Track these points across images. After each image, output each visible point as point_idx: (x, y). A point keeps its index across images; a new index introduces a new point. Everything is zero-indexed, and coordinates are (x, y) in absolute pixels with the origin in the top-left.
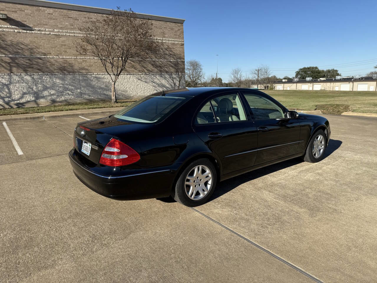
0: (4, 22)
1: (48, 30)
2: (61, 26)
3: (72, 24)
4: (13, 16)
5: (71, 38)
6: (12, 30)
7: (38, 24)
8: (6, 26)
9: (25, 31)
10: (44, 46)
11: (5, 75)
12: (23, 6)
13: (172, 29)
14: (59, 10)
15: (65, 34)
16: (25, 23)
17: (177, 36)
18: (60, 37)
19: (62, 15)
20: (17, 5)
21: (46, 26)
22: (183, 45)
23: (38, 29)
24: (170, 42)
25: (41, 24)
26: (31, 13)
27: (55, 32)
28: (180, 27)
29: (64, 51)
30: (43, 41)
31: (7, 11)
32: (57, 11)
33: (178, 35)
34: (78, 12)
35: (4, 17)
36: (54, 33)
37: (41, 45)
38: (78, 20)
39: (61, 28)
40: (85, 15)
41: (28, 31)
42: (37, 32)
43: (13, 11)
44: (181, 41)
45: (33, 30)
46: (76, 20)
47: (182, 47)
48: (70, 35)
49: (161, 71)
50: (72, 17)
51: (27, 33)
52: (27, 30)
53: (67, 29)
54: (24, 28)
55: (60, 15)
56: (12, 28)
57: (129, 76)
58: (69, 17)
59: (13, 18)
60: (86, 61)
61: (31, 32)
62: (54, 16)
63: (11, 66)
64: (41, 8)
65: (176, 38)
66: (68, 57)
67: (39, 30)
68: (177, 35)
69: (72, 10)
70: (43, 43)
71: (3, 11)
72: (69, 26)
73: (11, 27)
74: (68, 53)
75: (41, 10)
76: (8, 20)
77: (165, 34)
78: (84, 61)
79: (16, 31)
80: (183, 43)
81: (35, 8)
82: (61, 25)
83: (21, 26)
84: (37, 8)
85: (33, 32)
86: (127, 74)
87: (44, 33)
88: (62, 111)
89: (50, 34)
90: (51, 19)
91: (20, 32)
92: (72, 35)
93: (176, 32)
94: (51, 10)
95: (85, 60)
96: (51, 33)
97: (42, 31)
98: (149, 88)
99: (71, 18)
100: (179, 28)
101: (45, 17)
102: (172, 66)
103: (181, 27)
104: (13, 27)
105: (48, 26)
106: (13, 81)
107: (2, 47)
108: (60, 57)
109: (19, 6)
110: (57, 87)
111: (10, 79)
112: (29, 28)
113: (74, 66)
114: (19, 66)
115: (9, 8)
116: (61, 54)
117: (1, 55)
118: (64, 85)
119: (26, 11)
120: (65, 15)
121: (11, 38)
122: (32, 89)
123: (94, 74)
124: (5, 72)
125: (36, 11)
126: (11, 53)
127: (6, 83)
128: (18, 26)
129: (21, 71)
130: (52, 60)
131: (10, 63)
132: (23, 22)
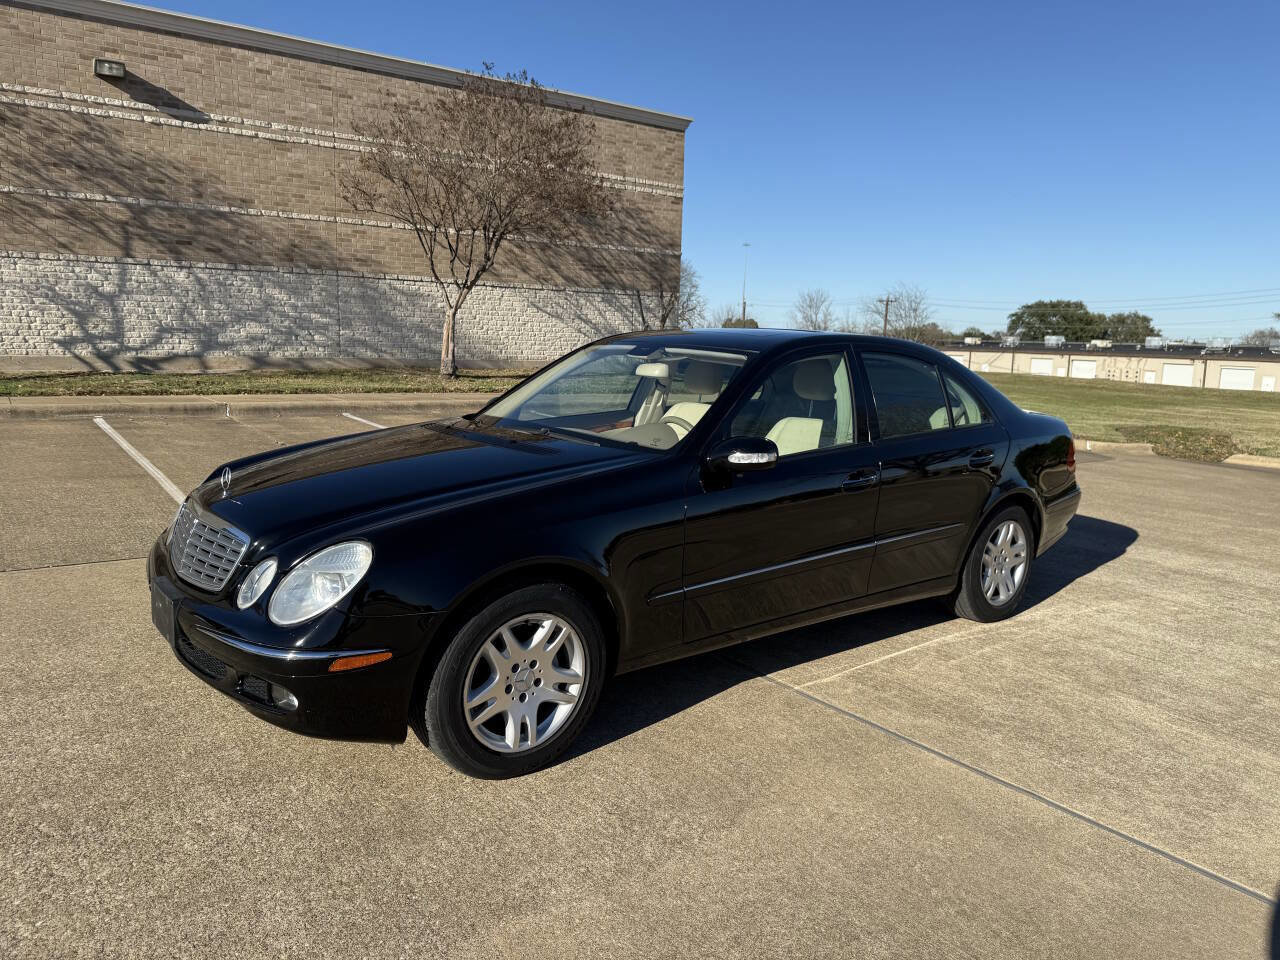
0: (113, 87)
1: (250, 122)
2: (294, 114)
3: (330, 109)
4: (143, 70)
5: (321, 155)
6: (134, 117)
7: (223, 102)
8: (117, 102)
9: (178, 123)
10: (235, 175)
11: (97, 261)
12: (180, 41)
13: (649, 148)
14: (293, 61)
15: (303, 140)
16: (180, 96)
17: (663, 173)
18: (289, 150)
19: (303, 79)
20: (160, 37)
21: (245, 111)
22: (678, 201)
23: (220, 119)
24: (638, 189)
25: (229, 104)
26: (201, 66)
27: (274, 132)
28: (673, 142)
29: (295, 196)
30: (232, 157)
31: (126, 52)
32: (285, 65)
33: (666, 169)
34: (353, 71)
35: (115, 73)
36: (268, 136)
37: (224, 173)
38: (351, 97)
39: (294, 120)
40: (373, 81)
41: (186, 124)
42: (214, 128)
43: (144, 56)
44: (673, 190)
45: (206, 122)
46: (344, 96)
47: (676, 207)
48: (322, 143)
49: (607, 285)
50: (331, 85)
51: (182, 127)
52: (184, 119)
53: (312, 124)
54: (174, 111)
55: (295, 78)
56: (138, 109)
57: (497, 292)
58: (322, 87)
59: (144, 77)
60: (364, 232)
61: (196, 126)
62: (273, 79)
63: (128, 237)
64: (234, 50)
65: (659, 176)
66: (307, 217)
67: (222, 123)
68: (661, 169)
69: (334, 64)
70: (231, 164)
71: (115, 51)
72: (319, 116)
73: (132, 105)
74: (307, 202)
75: (233, 55)
76: (125, 81)
77: (624, 162)
78: (356, 232)
79: (148, 119)
80: (679, 195)
81: (216, 49)
82: (295, 109)
83: (165, 105)
84: (222, 48)
85: (202, 126)
86: (493, 286)
87: (236, 131)
88: (280, 392)
89: (256, 136)
90: (264, 88)
91: (160, 125)
92: (327, 144)
93: (659, 157)
94: (267, 61)
95: (362, 228)
96: (261, 134)
97: (232, 124)
98: (559, 335)
99: (330, 89)
100: (671, 146)
101: (245, 79)
102: (644, 269)
103: (676, 142)
104: (140, 105)
105: (252, 111)
106: (136, 285)
107: (105, 171)
108: (280, 213)
109: (166, 40)
110: (274, 312)
111: (123, 276)
112: (190, 114)
113: (323, 245)
114: (154, 235)
115: (133, 43)
116: (286, 205)
117: (99, 197)
118: (295, 307)
119: (185, 57)
120: (309, 80)
121: (128, 143)
122: (191, 314)
123: (385, 279)
124: (108, 254)
125: (218, 59)
126: (132, 192)
127: (108, 288)
128: (156, 105)
129: (162, 252)
130: (257, 221)
131: (127, 223)
132: (172, 93)
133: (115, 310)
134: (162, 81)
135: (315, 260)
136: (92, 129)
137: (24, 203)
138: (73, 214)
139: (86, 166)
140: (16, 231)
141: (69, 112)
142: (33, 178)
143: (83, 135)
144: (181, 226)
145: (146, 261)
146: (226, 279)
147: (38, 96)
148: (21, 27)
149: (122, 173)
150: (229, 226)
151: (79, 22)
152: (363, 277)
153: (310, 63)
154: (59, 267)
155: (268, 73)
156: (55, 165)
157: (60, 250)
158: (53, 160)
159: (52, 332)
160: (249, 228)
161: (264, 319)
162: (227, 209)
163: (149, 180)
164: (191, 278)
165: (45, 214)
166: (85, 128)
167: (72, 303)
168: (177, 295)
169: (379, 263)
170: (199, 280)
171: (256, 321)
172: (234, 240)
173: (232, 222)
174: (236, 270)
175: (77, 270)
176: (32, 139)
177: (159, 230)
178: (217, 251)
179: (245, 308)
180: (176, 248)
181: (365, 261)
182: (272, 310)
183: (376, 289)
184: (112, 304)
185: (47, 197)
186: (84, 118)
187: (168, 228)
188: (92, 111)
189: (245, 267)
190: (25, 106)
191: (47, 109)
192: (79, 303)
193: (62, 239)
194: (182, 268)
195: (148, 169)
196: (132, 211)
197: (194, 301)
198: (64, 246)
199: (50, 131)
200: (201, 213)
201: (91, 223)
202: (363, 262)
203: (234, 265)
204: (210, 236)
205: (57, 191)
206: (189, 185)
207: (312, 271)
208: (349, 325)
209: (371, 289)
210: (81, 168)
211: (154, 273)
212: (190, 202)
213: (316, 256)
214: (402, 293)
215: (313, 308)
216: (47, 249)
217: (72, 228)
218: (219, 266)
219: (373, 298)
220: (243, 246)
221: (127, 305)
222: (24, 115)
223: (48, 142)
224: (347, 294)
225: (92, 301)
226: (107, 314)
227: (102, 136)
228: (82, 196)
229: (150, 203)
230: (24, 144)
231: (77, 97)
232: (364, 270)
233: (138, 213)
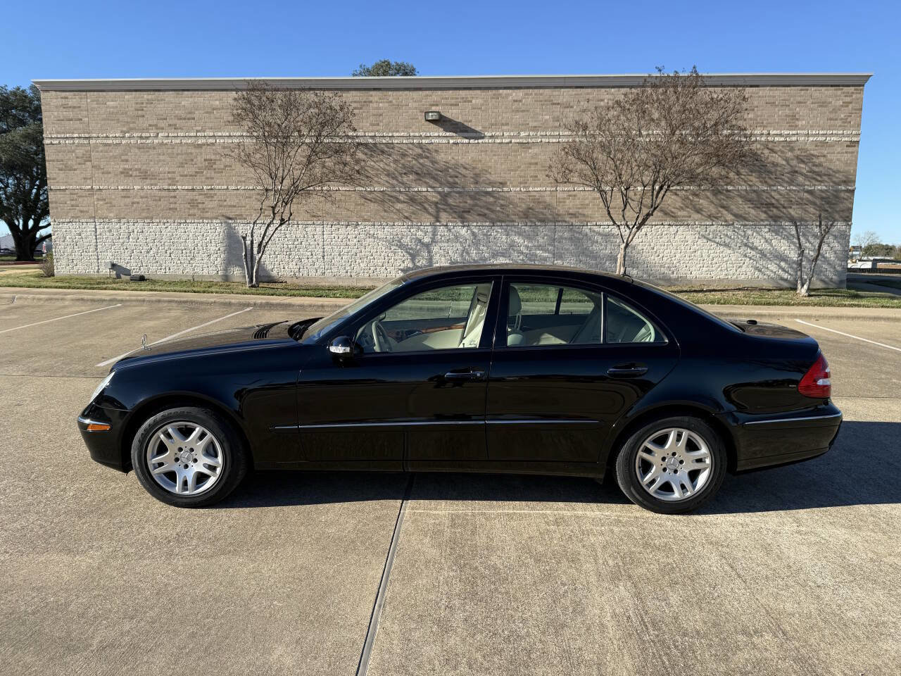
0: (435, 126)
1: (508, 134)
2: (535, 124)
3: (558, 117)
4: (451, 113)
5: (550, 148)
6: (445, 141)
7: (492, 125)
8: (436, 134)
9: (467, 141)
10: (496, 167)
12: (471, 92)
13: (823, 104)
14: (536, 91)
15: (539, 140)
16: (469, 125)
17: (839, 123)
18: (530, 148)
19: (541, 101)
20: (461, 92)
21: (505, 128)
22: (854, 144)
23: (490, 134)
24: (811, 139)
25: (496, 125)
26: (482, 105)
27: (522, 138)
28: (852, 96)
29: (531, 177)
30: (496, 158)
31: (443, 105)
32: (531, 94)
33: (841, 119)
34: (575, 90)
35: (434, 118)
36: (518, 141)
37: (491, 167)
38: (572, 107)
39: (535, 129)
40: (588, 94)
41: (472, 141)
42: (487, 141)
43: (452, 105)
44: (848, 136)
45: (483, 138)
46: (568, 107)
47: (851, 149)
48: (551, 140)
49: (776, 219)
50: (560, 101)
51: (478, 143)
52: (469, 138)
53: (545, 129)
54: (466, 135)
55: (536, 101)
56: (447, 137)
57: (673, 229)
58: (555, 104)
59: (450, 117)
60: (575, 196)
61: (476, 141)
62: (524, 104)
63: (438, 210)
64: (501, 91)
65: (835, 126)
66: (539, 189)
67: (492, 137)
68: (836, 120)
69: (562, 87)
70: (495, 161)
71: (437, 105)
72: (551, 123)
73: (444, 135)
74: (539, 180)
75: (500, 94)
76: (441, 121)
77: (797, 119)
78: (570, 196)
79: (451, 141)
80: (855, 139)
81: (491, 93)
82: (535, 121)
83: (461, 131)
84: (494, 92)
85: (480, 141)
86: (670, 225)
87: (498, 141)
89: (511, 142)
90: (518, 111)
91: (458, 144)
92: (554, 140)
93: (834, 111)
94: (519, 94)
95: (574, 193)
96: (513, 141)
97: (497, 137)
98: (725, 259)
100: (848, 99)
101: (506, 108)
102: (814, 204)
103: (854, 96)
104: (448, 134)
105: (509, 127)
106: (440, 237)
107: (429, 174)
108: (522, 189)
109: (463, 93)
110: (514, 251)
111: (434, 234)
112: (474, 135)
113: (548, 206)
114: (451, 209)
115: (446, 99)
116: (526, 183)
117: (424, 189)
118: (527, 247)
119: (474, 101)
120: (546, 101)
121: (441, 157)
122: (468, 253)
123: (587, 225)
124: (427, 220)
125: (492, 98)
126: (441, 184)
127: (426, 240)
128: (456, 133)
129: (455, 218)
130: (507, 195)
131: (437, 203)
132: (466, 124)
133: (429, 252)
134: (460, 118)
135: (541, 216)
136: (425, 151)
137: (389, 196)
138: (412, 200)
139: (420, 172)
140: (385, 211)
141: (413, 144)
142: (395, 182)
143: (420, 156)
144: (466, 202)
145: (445, 224)
146: (488, 231)
147: (400, 137)
148: (394, 101)
149: (437, 175)
150: (491, 199)
151: (420, 92)
152: (572, 225)
153: (546, 90)
154: (404, 229)
155: (521, 101)
156: (405, 174)
157: (405, 220)
158: (404, 171)
159: (398, 264)
160: (502, 200)
161: (508, 255)
162: (490, 190)
163: (450, 177)
164: (469, 232)
165: (398, 201)
166: (420, 151)
167: (409, 248)
168: (461, 242)
169: (584, 215)
170: (473, 234)
171: (504, 256)
172: (494, 208)
173: (493, 197)
174: (494, 226)
175: (412, 230)
176: (395, 161)
177: (455, 206)
178: (484, 215)
179: (497, 248)
180: (462, 215)
181: (575, 214)
182: (513, 249)
183: (580, 233)
184: (428, 249)
185: (400, 192)
186: (420, 145)
187: (457, 204)
188: (424, 141)
189: (499, 224)
190: (393, 143)
191: (403, 143)
192: (411, 249)
193: (406, 214)
194: (464, 226)
195: (450, 170)
196: (441, 196)
197: (469, 246)
198: (407, 218)
199: (403, 155)
200: (477, 193)
201: (420, 204)
202: (573, 215)
203: (493, 223)
204: (481, 207)
205: (405, 188)
206: (471, 177)
207: (539, 224)
208: (561, 257)
209: (577, 232)
210: (417, 174)
211: (450, 230)
212: (472, 187)
213: (543, 214)
214: (599, 234)
215: (539, 247)
216: (399, 220)
217: (411, 207)
218: (484, 224)
219: (578, 239)
220: (499, 211)
221: (435, 249)
222: (393, 148)
223: (402, 161)
224: (561, 238)
225: (418, 247)
226: (426, 254)
227: (428, 155)
228: (416, 190)
229: (449, 190)
230: (392, 164)
231: (417, 134)
232: (573, 221)
233: (444, 196)
